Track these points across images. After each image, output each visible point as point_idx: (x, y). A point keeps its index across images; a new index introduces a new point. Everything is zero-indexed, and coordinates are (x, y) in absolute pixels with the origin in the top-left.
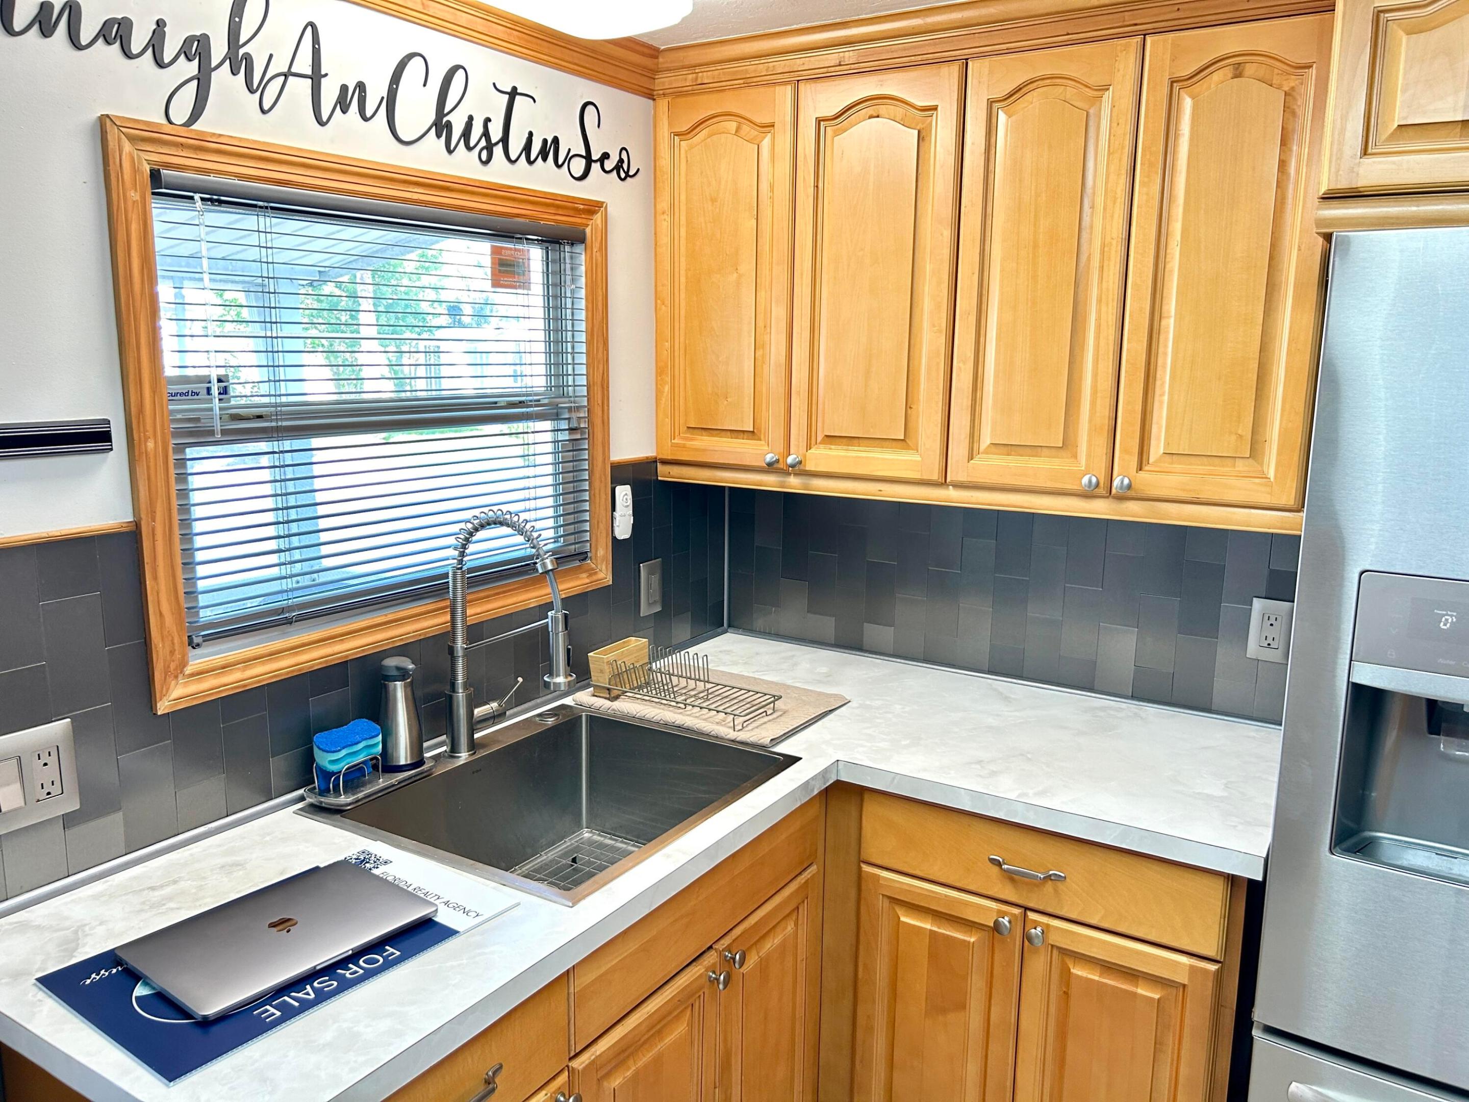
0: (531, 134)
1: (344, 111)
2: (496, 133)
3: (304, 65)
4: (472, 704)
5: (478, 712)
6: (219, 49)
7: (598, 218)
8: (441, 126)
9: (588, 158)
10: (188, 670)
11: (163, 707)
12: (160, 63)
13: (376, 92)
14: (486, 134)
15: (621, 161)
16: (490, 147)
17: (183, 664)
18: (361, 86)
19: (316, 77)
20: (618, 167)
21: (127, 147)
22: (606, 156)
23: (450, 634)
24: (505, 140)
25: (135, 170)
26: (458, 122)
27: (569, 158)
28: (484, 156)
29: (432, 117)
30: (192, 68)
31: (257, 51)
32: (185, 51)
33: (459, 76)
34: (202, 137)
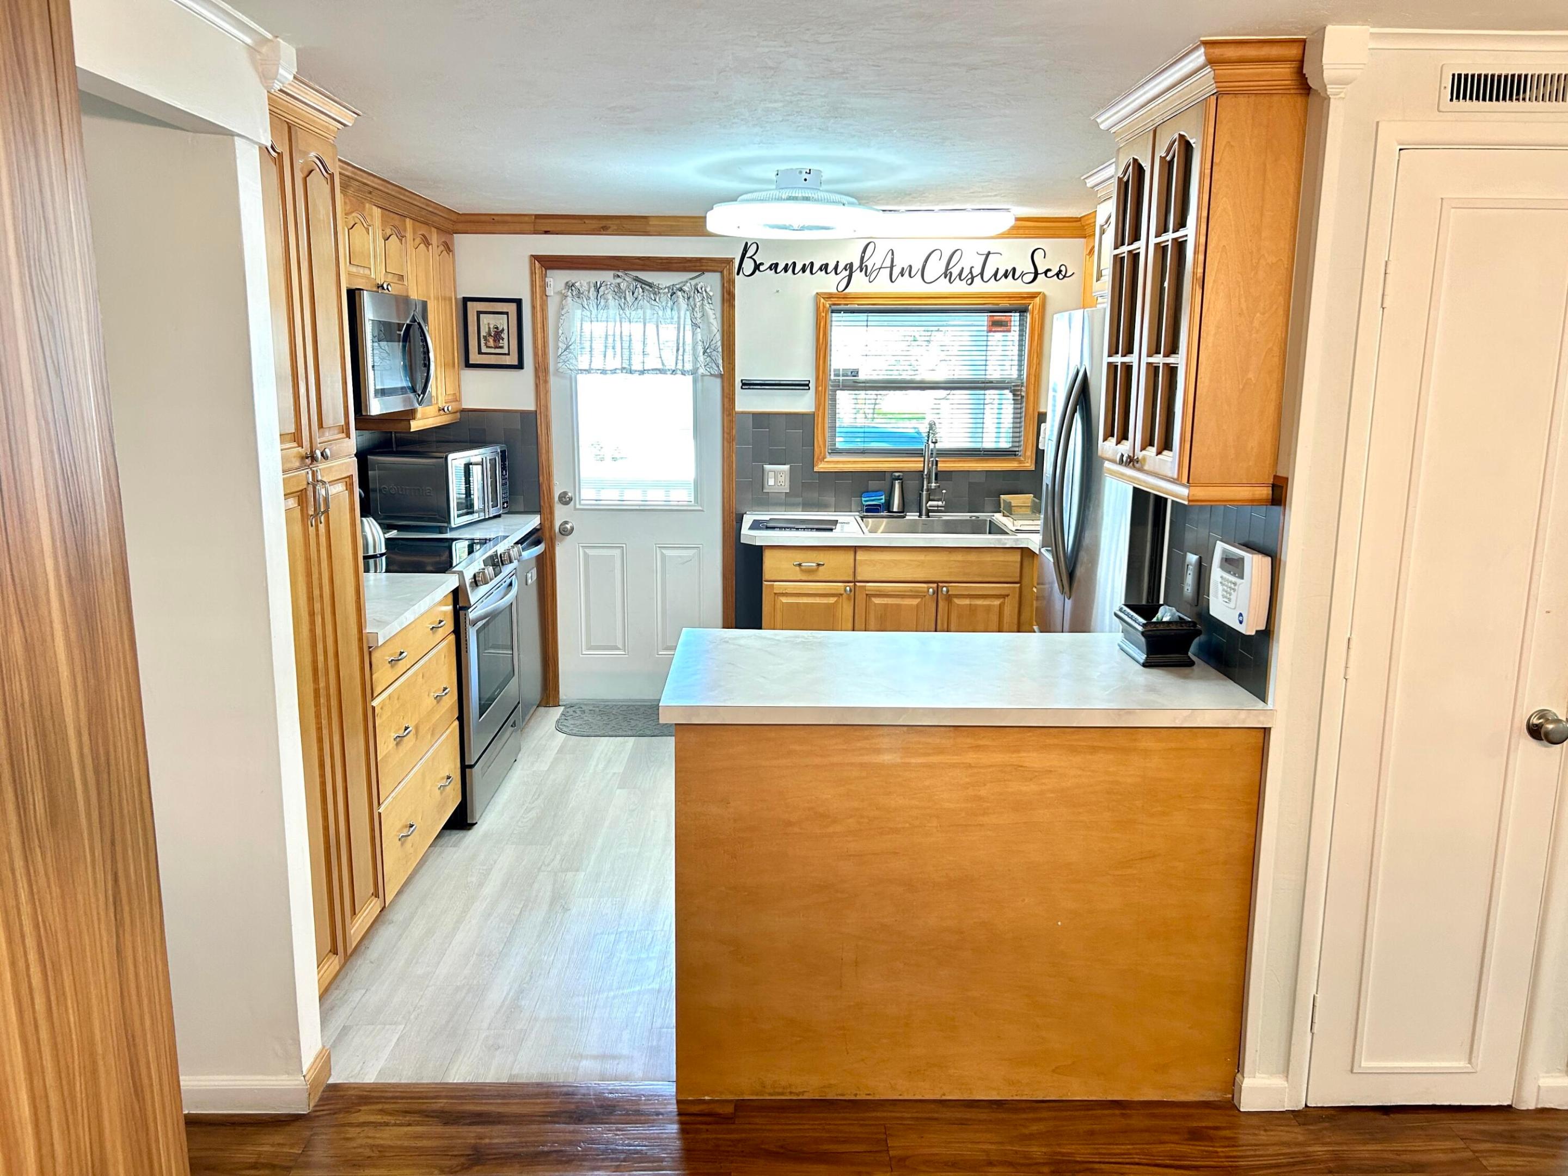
0: (998, 269)
1: (902, 276)
2: (976, 271)
3: (888, 263)
4: (929, 500)
5: (930, 503)
6: (856, 265)
7: (1037, 300)
8: (947, 274)
9: (1036, 274)
10: (826, 460)
11: (816, 469)
12: (836, 274)
13: (917, 266)
14: (971, 272)
15: (1060, 271)
16: (973, 278)
17: (824, 458)
18: (910, 266)
19: (892, 267)
20: (1057, 275)
21: (822, 300)
22: (1049, 270)
23: (923, 471)
24: (982, 274)
25: (824, 306)
26: (955, 272)
27: (1022, 275)
28: (969, 282)
29: (943, 270)
30: (847, 273)
31: (870, 264)
32: (845, 269)
33: (958, 253)
34: (846, 294)
